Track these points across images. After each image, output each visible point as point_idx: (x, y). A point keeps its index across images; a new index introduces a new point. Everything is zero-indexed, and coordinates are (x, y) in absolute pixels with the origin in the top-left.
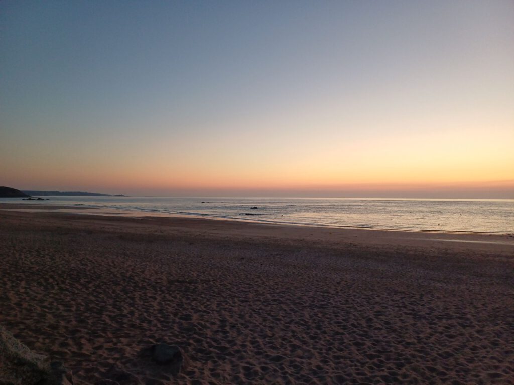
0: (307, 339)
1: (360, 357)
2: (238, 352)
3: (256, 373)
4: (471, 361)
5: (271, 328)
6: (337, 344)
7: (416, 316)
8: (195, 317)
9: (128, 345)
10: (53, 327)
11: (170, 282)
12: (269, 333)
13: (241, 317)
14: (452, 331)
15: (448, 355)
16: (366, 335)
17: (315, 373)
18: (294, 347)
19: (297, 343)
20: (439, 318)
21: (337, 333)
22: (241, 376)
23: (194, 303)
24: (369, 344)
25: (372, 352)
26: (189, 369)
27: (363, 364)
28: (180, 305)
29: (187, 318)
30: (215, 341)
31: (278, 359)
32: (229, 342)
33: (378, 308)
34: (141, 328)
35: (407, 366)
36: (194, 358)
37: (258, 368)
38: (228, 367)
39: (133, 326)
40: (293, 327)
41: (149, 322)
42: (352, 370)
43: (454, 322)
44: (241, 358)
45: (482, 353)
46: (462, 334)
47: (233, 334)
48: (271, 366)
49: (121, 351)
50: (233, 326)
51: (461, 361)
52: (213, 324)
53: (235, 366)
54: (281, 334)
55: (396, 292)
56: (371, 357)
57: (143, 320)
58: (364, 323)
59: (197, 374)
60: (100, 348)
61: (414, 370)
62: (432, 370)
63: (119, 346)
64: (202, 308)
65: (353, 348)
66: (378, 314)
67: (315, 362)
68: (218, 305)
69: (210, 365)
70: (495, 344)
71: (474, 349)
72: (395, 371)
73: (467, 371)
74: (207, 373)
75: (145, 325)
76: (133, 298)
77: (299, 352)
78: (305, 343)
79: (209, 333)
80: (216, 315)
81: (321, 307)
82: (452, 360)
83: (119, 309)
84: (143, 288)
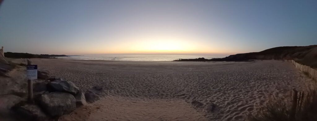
0: (130, 84)
1: (143, 87)
2: (115, 88)
3: (119, 92)
4: (164, 84)
5: (122, 83)
6: (137, 85)
7: (154, 78)
8: (104, 81)
9: (90, 86)
10: (76, 81)
11: (97, 73)
12: (121, 84)
13: (115, 81)
14: (161, 80)
15: (160, 84)
16: (144, 83)
17: (133, 91)
18: (127, 87)
19: (128, 85)
20: (158, 77)
21: (137, 83)
22: (116, 92)
23: (103, 78)
24: (144, 84)
25: (144, 86)
26: (104, 91)
27: (143, 88)
28: (100, 78)
29: (102, 81)
30: (109, 86)
31: (124, 89)
32: (113, 86)
33: (146, 77)
34: (92, 82)
35: (152, 87)
36: (105, 89)
37: (119, 91)
38: (113, 91)
39: (90, 82)
40: (127, 82)
41: (93, 81)
42: (141, 90)
43: (161, 78)
44: (116, 89)
45: (166, 82)
46: (162, 80)
47: (113, 84)
48: (123, 90)
49: (89, 87)
50: (113, 83)
51: (162, 85)
52: (108, 82)
53: (114, 91)
54: (124, 84)
55: (150, 74)
56: (145, 87)
57: (92, 81)
58: (143, 80)
59: (106, 92)
60: (84, 86)
61: (154, 88)
62: (157, 87)
63: (88, 86)
64: (105, 79)
65: (141, 85)
66: (146, 78)
67: (133, 89)
68: (109, 78)
69: (109, 90)
70: (168, 81)
71: (164, 82)
72: (150, 88)
73: (163, 86)
74: (108, 92)
75: (93, 82)
76: (89, 77)
77: (129, 87)
78: (130, 85)
79: (107, 84)
80: (109, 80)
81: (133, 78)
82: (160, 85)
83: (87, 78)
84: (91, 74)
